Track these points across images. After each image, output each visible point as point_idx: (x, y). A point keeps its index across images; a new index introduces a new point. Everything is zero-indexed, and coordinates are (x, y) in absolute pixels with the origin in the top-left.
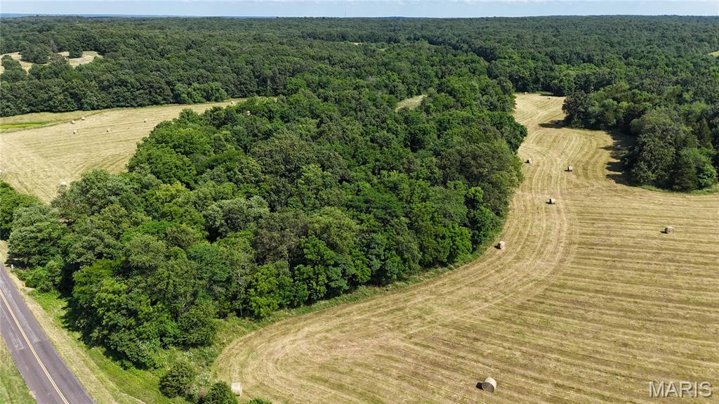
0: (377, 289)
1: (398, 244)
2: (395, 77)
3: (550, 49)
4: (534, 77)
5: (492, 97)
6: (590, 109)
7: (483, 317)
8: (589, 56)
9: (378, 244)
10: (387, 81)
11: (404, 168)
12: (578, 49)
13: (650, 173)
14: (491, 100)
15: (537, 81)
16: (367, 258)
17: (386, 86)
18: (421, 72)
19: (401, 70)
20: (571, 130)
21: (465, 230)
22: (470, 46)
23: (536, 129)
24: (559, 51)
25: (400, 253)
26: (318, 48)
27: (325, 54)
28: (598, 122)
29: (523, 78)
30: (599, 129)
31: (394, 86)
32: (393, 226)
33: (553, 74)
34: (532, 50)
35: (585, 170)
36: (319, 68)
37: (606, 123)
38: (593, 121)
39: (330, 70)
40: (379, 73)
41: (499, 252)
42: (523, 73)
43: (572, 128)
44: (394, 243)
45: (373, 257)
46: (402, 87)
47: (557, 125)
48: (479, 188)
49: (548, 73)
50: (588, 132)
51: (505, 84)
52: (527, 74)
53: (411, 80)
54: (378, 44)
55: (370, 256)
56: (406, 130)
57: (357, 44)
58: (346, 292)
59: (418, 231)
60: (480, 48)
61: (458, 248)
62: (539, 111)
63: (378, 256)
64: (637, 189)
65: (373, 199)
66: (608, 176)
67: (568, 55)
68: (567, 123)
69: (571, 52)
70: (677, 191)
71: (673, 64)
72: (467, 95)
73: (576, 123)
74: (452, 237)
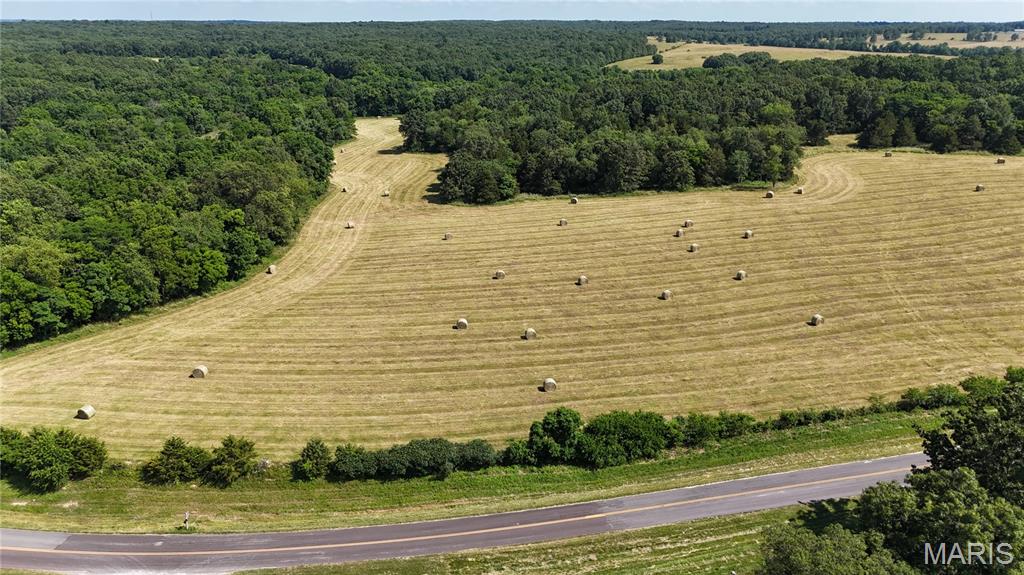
0: (107, 324)
1: (125, 272)
2: (195, 100)
3: (423, 63)
4: (386, 97)
5: (318, 121)
6: (429, 129)
7: (224, 329)
8: (468, 71)
9: (98, 273)
10: (181, 107)
11: (149, 197)
12: (457, 62)
13: (457, 189)
14: (317, 124)
15: (390, 102)
16: (87, 289)
17: (181, 114)
18: (236, 94)
19: (205, 92)
20: (411, 155)
21: (217, 253)
22: (324, 60)
23: (372, 157)
24: (433, 65)
25: (129, 281)
26: (85, 65)
27: (91, 71)
28: (438, 143)
29: (374, 99)
30: (440, 152)
31: (192, 113)
32: (119, 253)
33: (409, 93)
34: (400, 64)
35: (402, 193)
36: (77, 92)
37: (446, 144)
38: (432, 143)
39: (95, 94)
40: (171, 96)
41: (269, 276)
42: (372, 92)
43: (412, 152)
44: (121, 271)
45: (94, 288)
46: (203, 114)
47: (398, 151)
48: (239, 210)
49: (403, 91)
50: (428, 156)
51: (337, 105)
52: (378, 92)
53: (219, 105)
54: (194, 59)
55: (90, 288)
56: (173, 158)
57: (157, 60)
58: (64, 331)
59: (152, 256)
60: (336, 62)
61: (207, 272)
62: (386, 137)
63: (100, 287)
64: (445, 206)
65: (93, 227)
66: (425, 197)
67: (444, 70)
68: (407, 148)
69: (448, 66)
70: (482, 204)
71: (551, 78)
72: (282, 120)
73: (416, 146)
74: (200, 261)
